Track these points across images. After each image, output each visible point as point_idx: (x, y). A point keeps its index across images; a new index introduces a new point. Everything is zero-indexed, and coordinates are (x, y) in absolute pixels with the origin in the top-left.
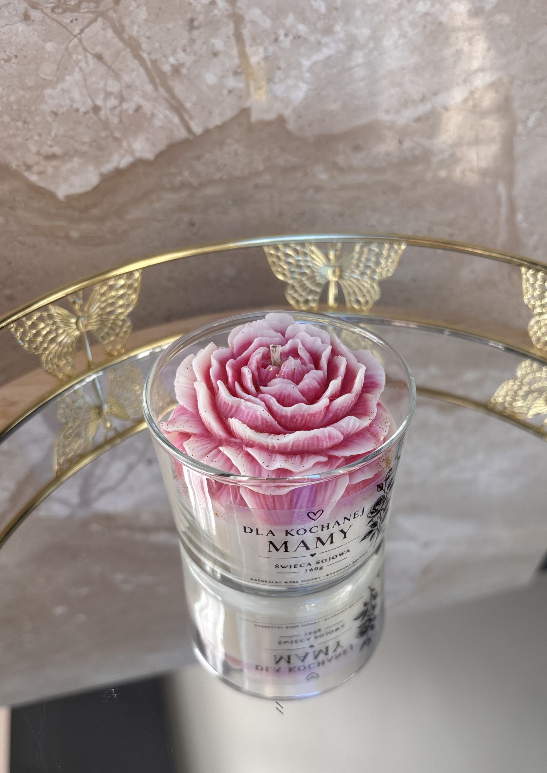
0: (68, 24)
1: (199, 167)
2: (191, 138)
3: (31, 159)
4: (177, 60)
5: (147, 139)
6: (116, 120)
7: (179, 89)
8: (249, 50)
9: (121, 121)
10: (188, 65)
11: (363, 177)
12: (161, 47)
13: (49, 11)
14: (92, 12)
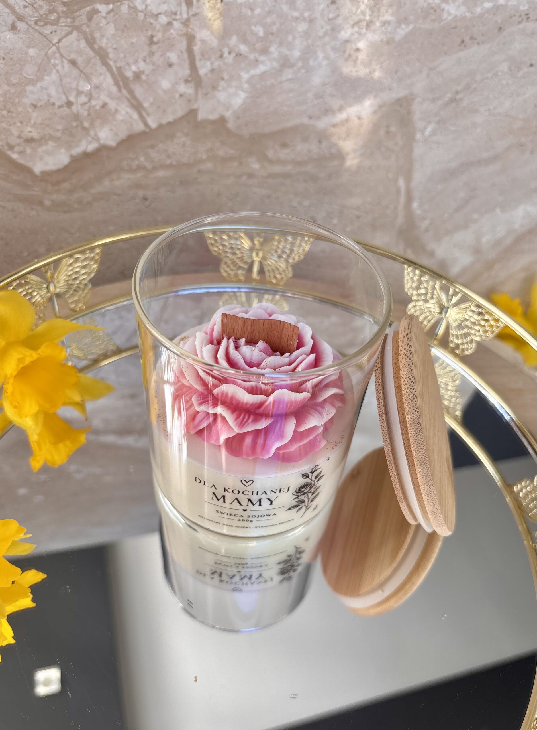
0: (48, 34)
1: (153, 154)
2: (147, 131)
3: (13, 141)
4: (138, 68)
5: (111, 130)
6: (85, 113)
7: (139, 91)
8: (198, 64)
9: (89, 114)
10: (147, 72)
11: (289, 168)
12: (125, 57)
13: (33, 23)
14: (69, 26)
